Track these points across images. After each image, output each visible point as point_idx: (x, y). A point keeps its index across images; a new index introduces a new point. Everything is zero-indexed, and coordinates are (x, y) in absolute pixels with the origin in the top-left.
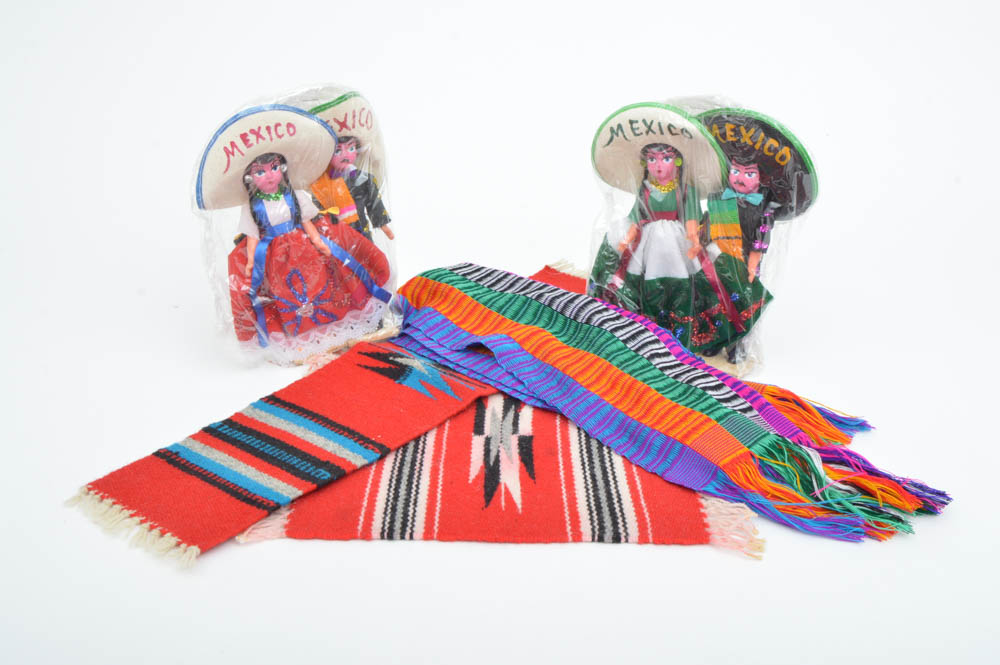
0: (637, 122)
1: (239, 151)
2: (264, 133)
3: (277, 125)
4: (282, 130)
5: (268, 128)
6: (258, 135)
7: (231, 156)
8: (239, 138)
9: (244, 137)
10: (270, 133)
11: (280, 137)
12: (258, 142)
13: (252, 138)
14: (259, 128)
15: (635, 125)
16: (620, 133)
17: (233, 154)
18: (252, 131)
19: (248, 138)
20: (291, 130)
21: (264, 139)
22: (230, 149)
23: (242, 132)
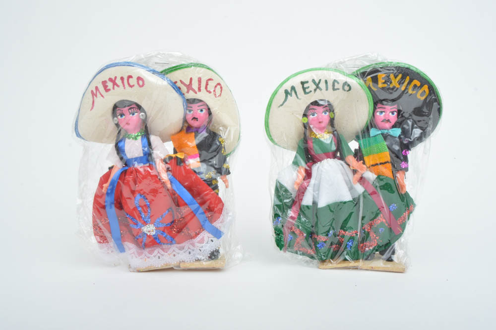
0: (307, 82)
1: (101, 94)
2: (118, 81)
3: (130, 77)
4: (133, 81)
5: (122, 79)
6: (115, 84)
7: (95, 96)
8: (101, 84)
9: (104, 83)
10: (123, 82)
11: (131, 86)
12: (113, 88)
13: (110, 85)
14: (116, 78)
15: (306, 85)
16: (293, 93)
17: (96, 96)
18: (110, 80)
19: (107, 84)
20: (141, 82)
21: (118, 86)
22: (95, 92)
23: (104, 80)
